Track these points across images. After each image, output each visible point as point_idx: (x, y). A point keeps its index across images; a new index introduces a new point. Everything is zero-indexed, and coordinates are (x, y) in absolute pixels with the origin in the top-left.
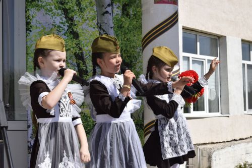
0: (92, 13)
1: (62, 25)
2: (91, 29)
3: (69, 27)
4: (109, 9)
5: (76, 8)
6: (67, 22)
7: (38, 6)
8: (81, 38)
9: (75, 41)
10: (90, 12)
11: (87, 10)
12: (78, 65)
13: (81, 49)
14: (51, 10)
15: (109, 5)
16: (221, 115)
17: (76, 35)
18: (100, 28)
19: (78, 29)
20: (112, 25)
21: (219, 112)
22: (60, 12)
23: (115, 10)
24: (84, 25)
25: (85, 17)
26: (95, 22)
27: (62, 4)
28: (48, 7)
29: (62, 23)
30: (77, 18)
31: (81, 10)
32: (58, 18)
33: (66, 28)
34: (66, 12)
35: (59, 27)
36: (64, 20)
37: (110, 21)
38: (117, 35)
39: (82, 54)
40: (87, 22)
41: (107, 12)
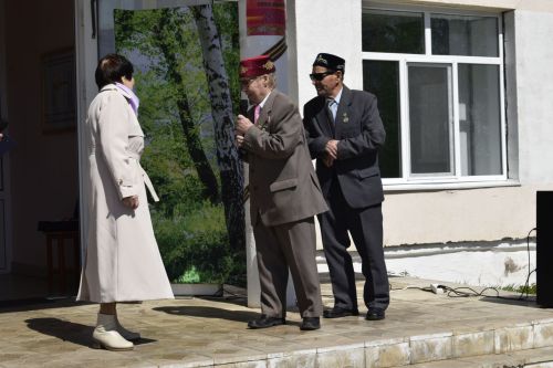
0: (197, 48)
1: (161, 67)
2: (196, 69)
3: (170, 68)
4: (216, 42)
5: (176, 43)
6: (168, 62)
7: (130, 44)
8: (184, 82)
9: (178, 86)
10: (194, 47)
11: (191, 45)
12: (182, 116)
13: (185, 96)
14: (147, 48)
15: (215, 37)
17: (177, 78)
18: (207, 67)
19: (180, 70)
20: (222, 62)
21: (502, 173)
22: (157, 49)
23: (224, 41)
24: (187, 65)
25: (188, 54)
26: (201, 59)
27: (160, 40)
28: (144, 44)
29: (161, 64)
30: (178, 56)
31: (183, 45)
32: (157, 57)
33: (166, 69)
34: (165, 48)
35: (158, 69)
36: (164, 59)
37: (219, 57)
38: (230, 75)
39: (186, 102)
40: (191, 60)
41: (214, 46)
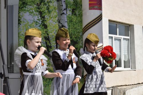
0: (56, 14)
1: (38, 21)
2: (54, 23)
3: (42, 22)
4: (65, 12)
5: (46, 11)
6: (41, 19)
7: (25, 10)
8: (48, 28)
9: (45, 30)
10: (54, 13)
11: (53, 12)
12: (46, 43)
13: (48, 34)
14: (33, 12)
15: (65, 9)
16: (131, 69)
17: (45, 27)
18: (59, 22)
19: (47, 23)
20: (66, 20)
21: (130, 67)
22: (37, 13)
23: (68, 12)
24: (51, 21)
25: (51, 16)
26: (57, 19)
27: (39, 9)
28: (31, 11)
29: (38, 20)
30: (47, 17)
31: (49, 12)
32: (37, 17)
33: (40, 22)
34: (41, 13)
35: (37, 22)
36: (40, 18)
37: (65, 18)
38: (69, 26)
39: (48, 37)
40: (52, 19)
41: (63, 13)
